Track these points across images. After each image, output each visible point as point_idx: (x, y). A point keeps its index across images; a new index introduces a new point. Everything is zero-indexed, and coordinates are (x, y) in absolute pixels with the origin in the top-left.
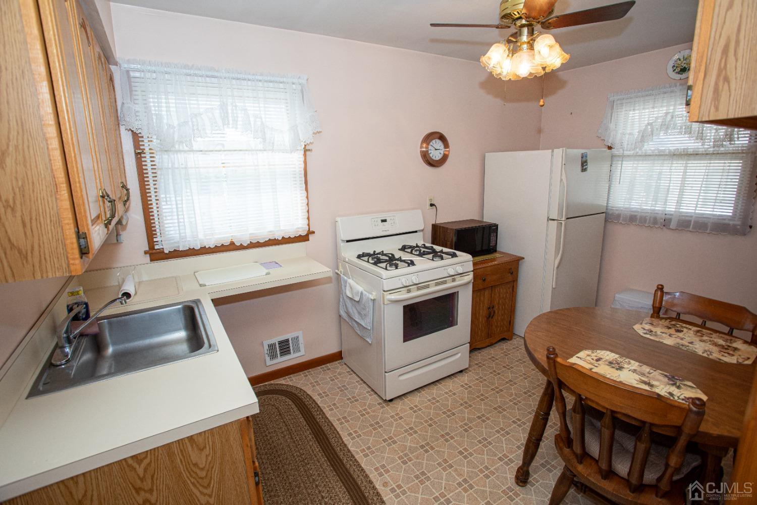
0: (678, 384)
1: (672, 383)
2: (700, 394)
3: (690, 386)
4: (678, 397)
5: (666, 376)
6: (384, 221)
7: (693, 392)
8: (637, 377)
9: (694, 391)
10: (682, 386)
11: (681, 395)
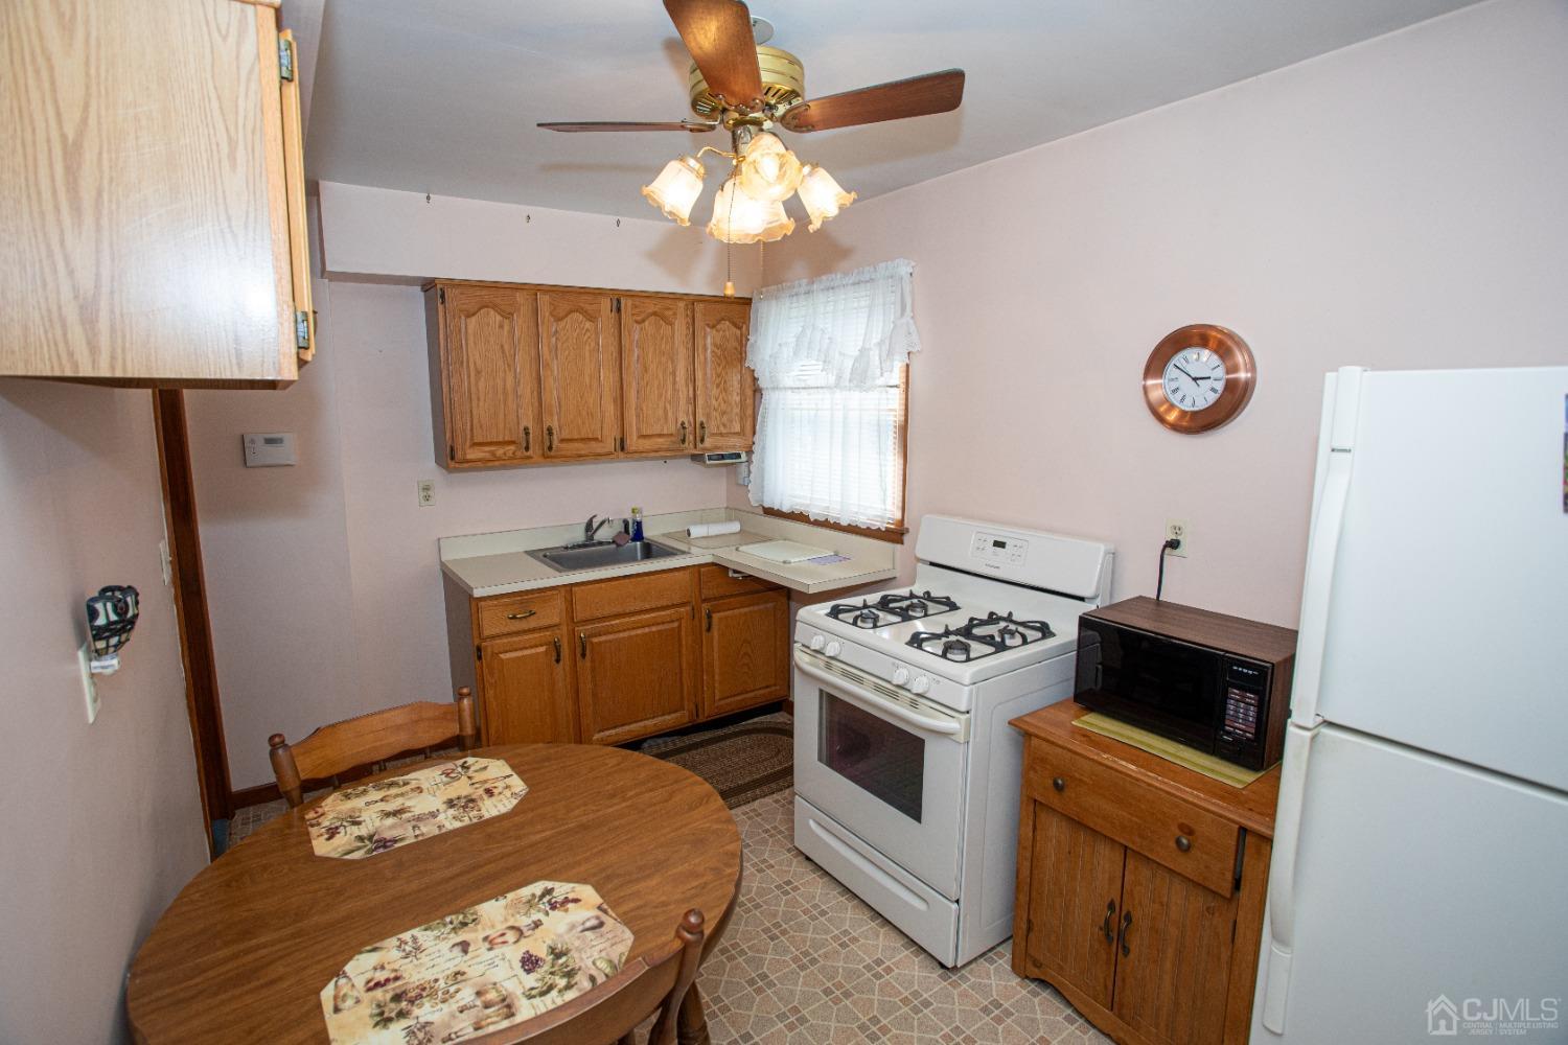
0: (367, 842)
1: (375, 838)
2: (329, 852)
3: (352, 851)
4: (345, 827)
5: (396, 841)
6: (999, 544)
7: (339, 846)
8: (417, 811)
9: (339, 850)
10: (360, 844)
11: (346, 832)
